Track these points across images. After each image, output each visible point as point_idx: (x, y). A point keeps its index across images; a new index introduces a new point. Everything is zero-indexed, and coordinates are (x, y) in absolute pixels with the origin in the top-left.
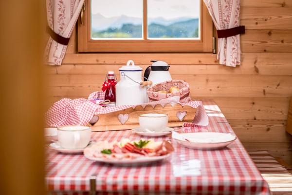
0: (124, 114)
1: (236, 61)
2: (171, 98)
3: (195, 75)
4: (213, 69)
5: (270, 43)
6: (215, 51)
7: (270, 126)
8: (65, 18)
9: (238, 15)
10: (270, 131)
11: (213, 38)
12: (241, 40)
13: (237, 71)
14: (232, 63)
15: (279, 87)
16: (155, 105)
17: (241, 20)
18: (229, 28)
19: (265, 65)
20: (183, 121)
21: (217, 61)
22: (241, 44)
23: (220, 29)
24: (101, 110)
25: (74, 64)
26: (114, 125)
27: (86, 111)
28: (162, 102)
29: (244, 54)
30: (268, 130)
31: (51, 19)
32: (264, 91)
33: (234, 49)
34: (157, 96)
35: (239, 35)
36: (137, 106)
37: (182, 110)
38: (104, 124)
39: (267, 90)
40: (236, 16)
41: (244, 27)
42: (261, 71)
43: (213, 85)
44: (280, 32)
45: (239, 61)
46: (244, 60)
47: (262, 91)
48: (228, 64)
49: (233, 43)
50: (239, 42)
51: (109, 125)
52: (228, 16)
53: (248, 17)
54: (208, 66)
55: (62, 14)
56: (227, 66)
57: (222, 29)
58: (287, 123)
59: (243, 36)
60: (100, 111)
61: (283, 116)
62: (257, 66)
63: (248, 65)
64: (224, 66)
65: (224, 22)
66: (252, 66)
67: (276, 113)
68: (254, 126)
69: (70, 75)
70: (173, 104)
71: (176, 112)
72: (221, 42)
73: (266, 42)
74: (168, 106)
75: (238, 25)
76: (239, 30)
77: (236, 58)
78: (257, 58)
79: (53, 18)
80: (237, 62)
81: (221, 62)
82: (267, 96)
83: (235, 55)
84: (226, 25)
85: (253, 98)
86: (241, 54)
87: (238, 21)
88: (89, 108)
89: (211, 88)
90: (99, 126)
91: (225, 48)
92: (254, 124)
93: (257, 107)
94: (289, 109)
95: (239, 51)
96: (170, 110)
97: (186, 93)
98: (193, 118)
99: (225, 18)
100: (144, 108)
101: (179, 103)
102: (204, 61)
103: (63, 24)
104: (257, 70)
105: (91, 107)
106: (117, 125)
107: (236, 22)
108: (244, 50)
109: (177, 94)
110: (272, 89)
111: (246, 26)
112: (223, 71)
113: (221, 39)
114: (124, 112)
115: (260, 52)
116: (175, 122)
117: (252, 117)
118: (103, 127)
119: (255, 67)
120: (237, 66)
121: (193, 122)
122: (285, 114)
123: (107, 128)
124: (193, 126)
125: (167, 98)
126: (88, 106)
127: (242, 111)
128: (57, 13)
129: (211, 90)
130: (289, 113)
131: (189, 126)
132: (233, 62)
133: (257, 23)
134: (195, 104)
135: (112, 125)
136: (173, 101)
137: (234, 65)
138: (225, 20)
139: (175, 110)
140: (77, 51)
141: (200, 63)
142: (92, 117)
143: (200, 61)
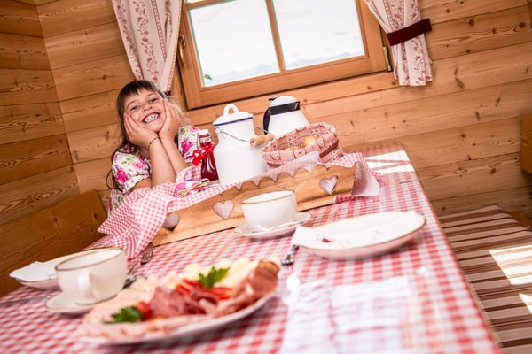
0: (223, 201)
1: (424, 76)
2: (303, 158)
3: (366, 110)
4: (392, 96)
5: (474, 37)
6: (390, 67)
7: (495, 165)
8: (156, 62)
9: (417, 4)
10: (496, 175)
11: (384, 48)
12: (427, 42)
13: (429, 92)
14: (418, 81)
15: (500, 103)
16: (276, 175)
17: (422, 11)
18: (405, 26)
19: (473, 72)
20: (335, 193)
21: (395, 83)
22: (428, 49)
23: (391, 31)
24: (179, 203)
26: (210, 224)
27: (151, 209)
28: (288, 167)
29: (435, 62)
30: (493, 171)
31: (138, 69)
32: (477, 114)
33: (418, 58)
34: (280, 159)
35: (422, 35)
36: (244, 184)
37: (328, 174)
38: (192, 225)
39: (481, 111)
40: (413, 5)
41: (428, 20)
42: (468, 84)
43: (395, 120)
44: (487, 16)
45: (430, 76)
46: (438, 73)
47: (474, 114)
48: (413, 83)
49: (416, 48)
50: (424, 45)
51: (200, 226)
52: (400, 9)
53: (433, 4)
54: (383, 92)
55: (151, 57)
56: (412, 87)
57: (394, 30)
58: (521, 157)
59: (430, 36)
60: (177, 205)
61: (514, 147)
62: (460, 77)
63: (445, 79)
64: (408, 86)
65: (395, 18)
66: (453, 78)
67: (501, 144)
68: (470, 170)
70: (309, 168)
71: (318, 181)
72: (396, 50)
73: (469, 38)
74: (301, 173)
75: (418, 19)
76: (422, 27)
77: (424, 72)
78: (457, 65)
79: (140, 66)
80: (427, 77)
81: (402, 82)
82: (483, 120)
83: (421, 68)
84: (400, 23)
85: (461, 129)
86: (431, 65)
87: (417, 12)
88: (155, 203)
89: (393, 125)
90: (183, 230)
91: (404, 59)
92: (470, 167)
93: (469, 140)
94: (522, 134)
95: (427, 60)
96: (308, 179)
97: (331, 144)
98: (351, 185)
99: (396, 13)
100: (257, 183)
101: (321, 163)
102: (375, 86)
103: (156, 72)
104: (460, 84)
105: (158, 201)
106: (214, 223)
107: (414, 15)
108: (434, 57)
109: (313, 149)
110: (489, 108)
111: (431, 19)
112: (408, 96)
113: (395, 46)
115: (461, 55)
116: (319, 197)
117: (466, 157)
118: (193, 231)
119: (457, 79)
120: (428, 84)
121: (353, 192)
122: (517, 143)
123: (199, 231)
124: (354, 199)
125: (296, 158)
126: (154, 200)
127: (448, 150)
128: (144, 57)
129: (394, 128)
130: (523, 141)
131: (346, 200)
132: (420, 79)
133: (448, 11)
134: (349, 161)
135: (206, 224)
136: (308, 162)
137: (422, 83)
138: (396, 16)
139: (315, 177)
140: (187, 108)
141: (370, 90)
142: (164, 217)
143: (369, 88)
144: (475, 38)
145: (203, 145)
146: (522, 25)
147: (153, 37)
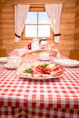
2: (49, 48)
11: (53, 37)
13: (59, 44)
16: (43, 50)
20: (52, 55)
25: (21, 42)
27: (22, 51)
29: (60, 40)
34: (44, 47)
36: (38, 50)
39: (65, 49)
42: (64, 44)
45: (59, 42)
48: (57, 42)
50: (59, 37)
51: (29, 56)
53: (61, 32)
60: (26, 52)
61: (69, 55)
62: (63, 43)
63: (61, 43)
64: (56, 43)
69: (20, 45)
72: (55, 37)
74: (48, 51)
76: (59, 35)
78: (63, 41)
81: (55, 42)
83: (58, 40)
87: (59, 32)
90: (26, 57)
91: (56, 39)
97: (53, 47)
98: (55, 54)
100: (40, 51)
101: (51, 49)
103: (19, 33)
104: (63, 44)
106: (32, 56)
110: (66, 48)
112: (55, 44)
114: (34, 52)
125: (47, 48)
128: (18, 30)
131: (54, 57)
133: (63, 33)
139: (50, 52)
140: (22, 39)
142: (24, 54)
143: (50, 42)
144: (66, 38)
145: (29, 44)
146: (73, 37)
147: (20, 27)
